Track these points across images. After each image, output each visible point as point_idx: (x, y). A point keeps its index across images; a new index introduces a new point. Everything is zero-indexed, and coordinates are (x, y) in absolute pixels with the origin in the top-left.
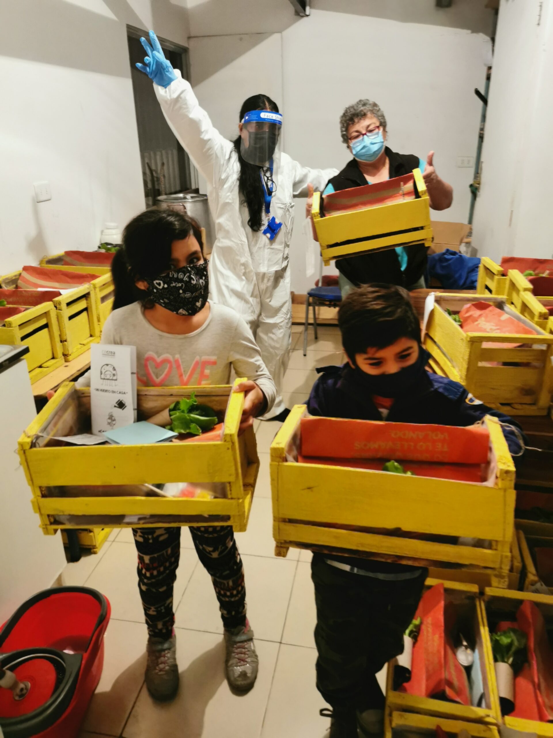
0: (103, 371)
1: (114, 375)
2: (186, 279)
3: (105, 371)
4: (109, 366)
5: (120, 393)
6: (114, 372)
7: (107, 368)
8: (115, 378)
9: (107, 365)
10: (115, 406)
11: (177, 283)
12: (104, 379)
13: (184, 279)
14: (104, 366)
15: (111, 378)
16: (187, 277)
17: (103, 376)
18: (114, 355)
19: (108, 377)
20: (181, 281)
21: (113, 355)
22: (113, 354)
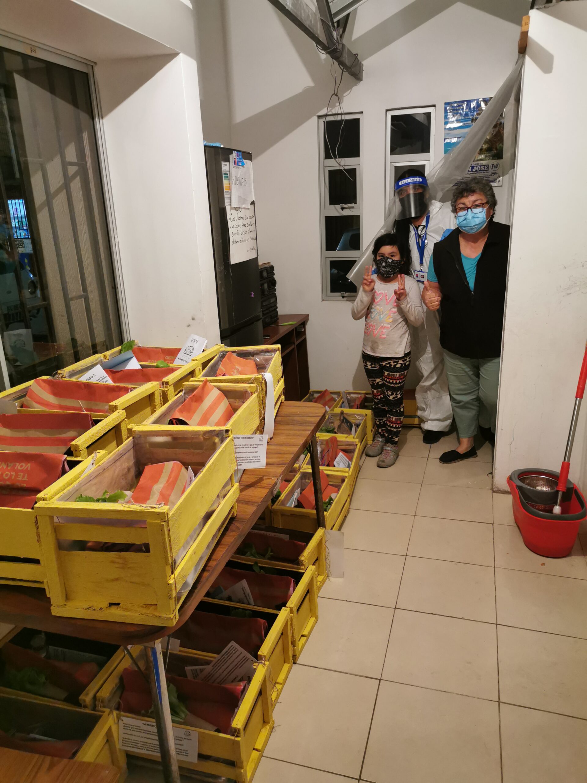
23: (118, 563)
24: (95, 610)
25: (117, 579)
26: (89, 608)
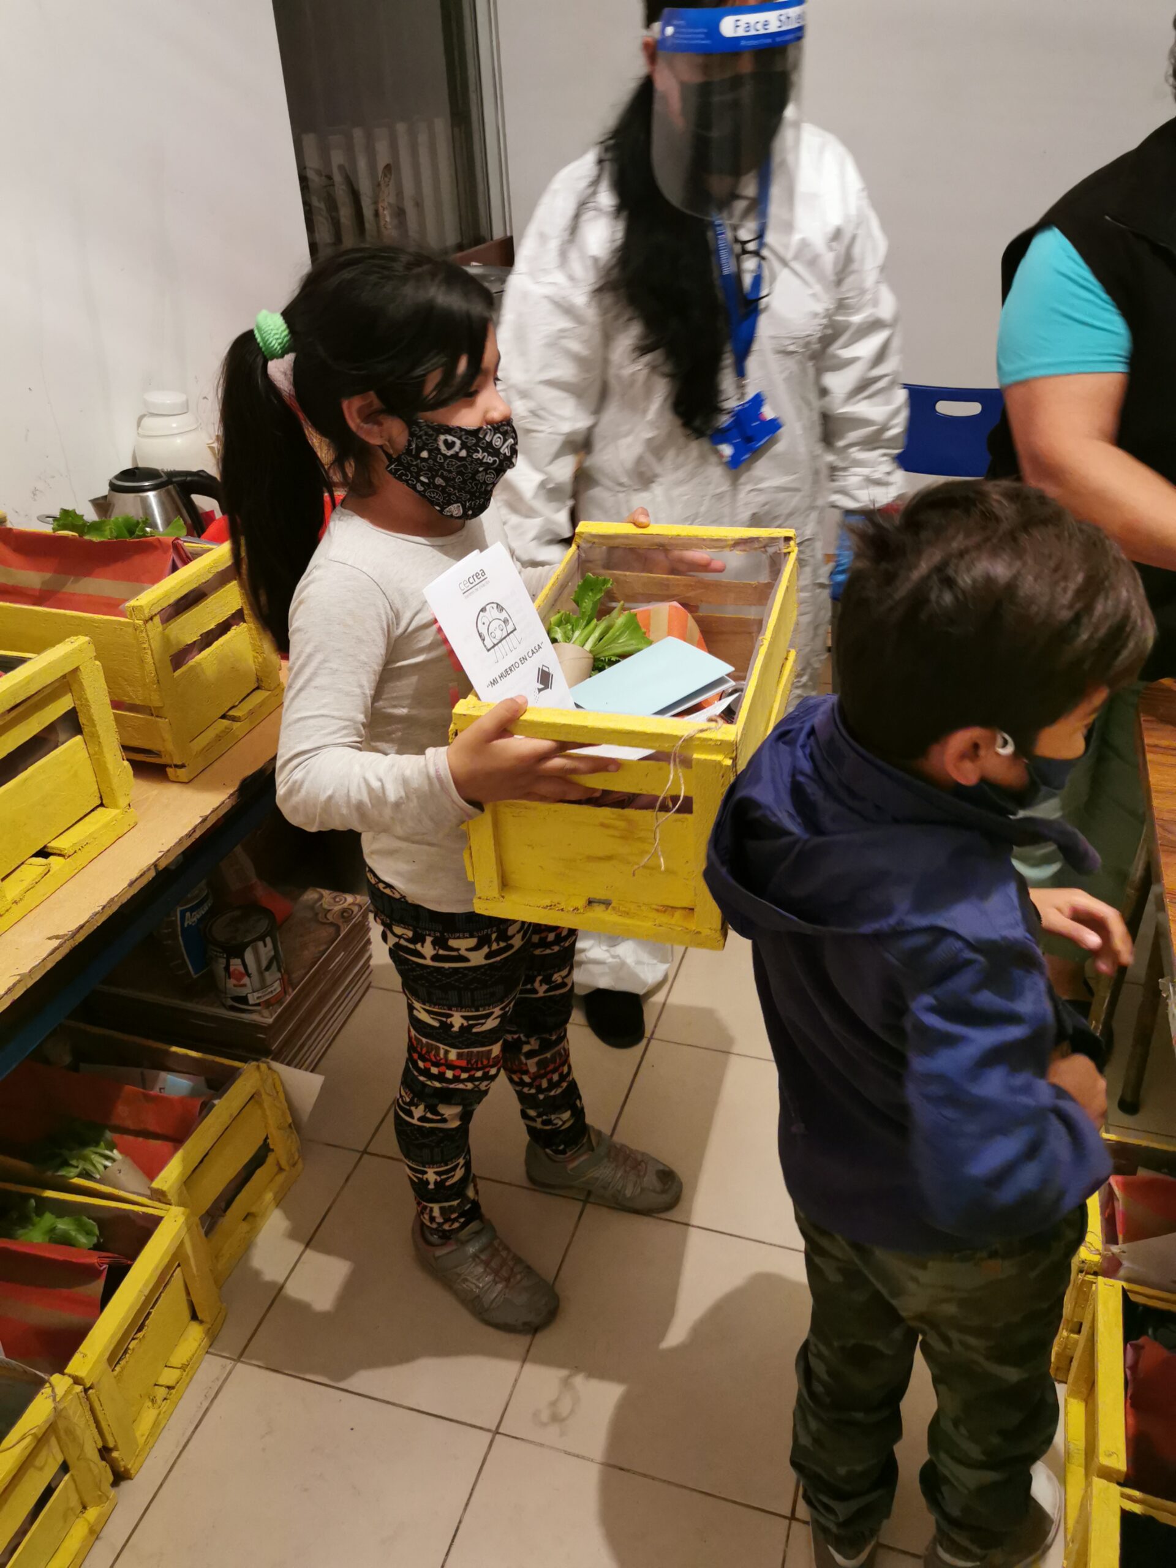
0: (483, 630)
1: (506, 621)
2: (506, 451)
3: (486, 627)
4: (488, 607)
5: (533, 653)
6: (503, 615)
7: (485, 617)
8: (510, 628)
9: (483, 610)
10: (540, 690)
11: (486, 454)
12: (495, 645)
13: (501, 451)
14: (480, 617)
15: (505, 634)
16: (507, 447)
17: (489, 643)
18: (485, 577)
19: (499, 635)
20: (496, 452)
21: (483, 578)
22: (480, 576)
23: (615, 828)
24: (562, 910)
25: (609, 858)
26: (551, 906)
